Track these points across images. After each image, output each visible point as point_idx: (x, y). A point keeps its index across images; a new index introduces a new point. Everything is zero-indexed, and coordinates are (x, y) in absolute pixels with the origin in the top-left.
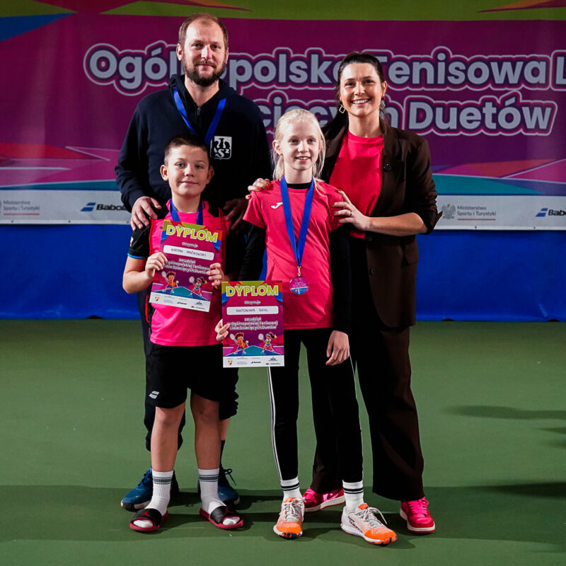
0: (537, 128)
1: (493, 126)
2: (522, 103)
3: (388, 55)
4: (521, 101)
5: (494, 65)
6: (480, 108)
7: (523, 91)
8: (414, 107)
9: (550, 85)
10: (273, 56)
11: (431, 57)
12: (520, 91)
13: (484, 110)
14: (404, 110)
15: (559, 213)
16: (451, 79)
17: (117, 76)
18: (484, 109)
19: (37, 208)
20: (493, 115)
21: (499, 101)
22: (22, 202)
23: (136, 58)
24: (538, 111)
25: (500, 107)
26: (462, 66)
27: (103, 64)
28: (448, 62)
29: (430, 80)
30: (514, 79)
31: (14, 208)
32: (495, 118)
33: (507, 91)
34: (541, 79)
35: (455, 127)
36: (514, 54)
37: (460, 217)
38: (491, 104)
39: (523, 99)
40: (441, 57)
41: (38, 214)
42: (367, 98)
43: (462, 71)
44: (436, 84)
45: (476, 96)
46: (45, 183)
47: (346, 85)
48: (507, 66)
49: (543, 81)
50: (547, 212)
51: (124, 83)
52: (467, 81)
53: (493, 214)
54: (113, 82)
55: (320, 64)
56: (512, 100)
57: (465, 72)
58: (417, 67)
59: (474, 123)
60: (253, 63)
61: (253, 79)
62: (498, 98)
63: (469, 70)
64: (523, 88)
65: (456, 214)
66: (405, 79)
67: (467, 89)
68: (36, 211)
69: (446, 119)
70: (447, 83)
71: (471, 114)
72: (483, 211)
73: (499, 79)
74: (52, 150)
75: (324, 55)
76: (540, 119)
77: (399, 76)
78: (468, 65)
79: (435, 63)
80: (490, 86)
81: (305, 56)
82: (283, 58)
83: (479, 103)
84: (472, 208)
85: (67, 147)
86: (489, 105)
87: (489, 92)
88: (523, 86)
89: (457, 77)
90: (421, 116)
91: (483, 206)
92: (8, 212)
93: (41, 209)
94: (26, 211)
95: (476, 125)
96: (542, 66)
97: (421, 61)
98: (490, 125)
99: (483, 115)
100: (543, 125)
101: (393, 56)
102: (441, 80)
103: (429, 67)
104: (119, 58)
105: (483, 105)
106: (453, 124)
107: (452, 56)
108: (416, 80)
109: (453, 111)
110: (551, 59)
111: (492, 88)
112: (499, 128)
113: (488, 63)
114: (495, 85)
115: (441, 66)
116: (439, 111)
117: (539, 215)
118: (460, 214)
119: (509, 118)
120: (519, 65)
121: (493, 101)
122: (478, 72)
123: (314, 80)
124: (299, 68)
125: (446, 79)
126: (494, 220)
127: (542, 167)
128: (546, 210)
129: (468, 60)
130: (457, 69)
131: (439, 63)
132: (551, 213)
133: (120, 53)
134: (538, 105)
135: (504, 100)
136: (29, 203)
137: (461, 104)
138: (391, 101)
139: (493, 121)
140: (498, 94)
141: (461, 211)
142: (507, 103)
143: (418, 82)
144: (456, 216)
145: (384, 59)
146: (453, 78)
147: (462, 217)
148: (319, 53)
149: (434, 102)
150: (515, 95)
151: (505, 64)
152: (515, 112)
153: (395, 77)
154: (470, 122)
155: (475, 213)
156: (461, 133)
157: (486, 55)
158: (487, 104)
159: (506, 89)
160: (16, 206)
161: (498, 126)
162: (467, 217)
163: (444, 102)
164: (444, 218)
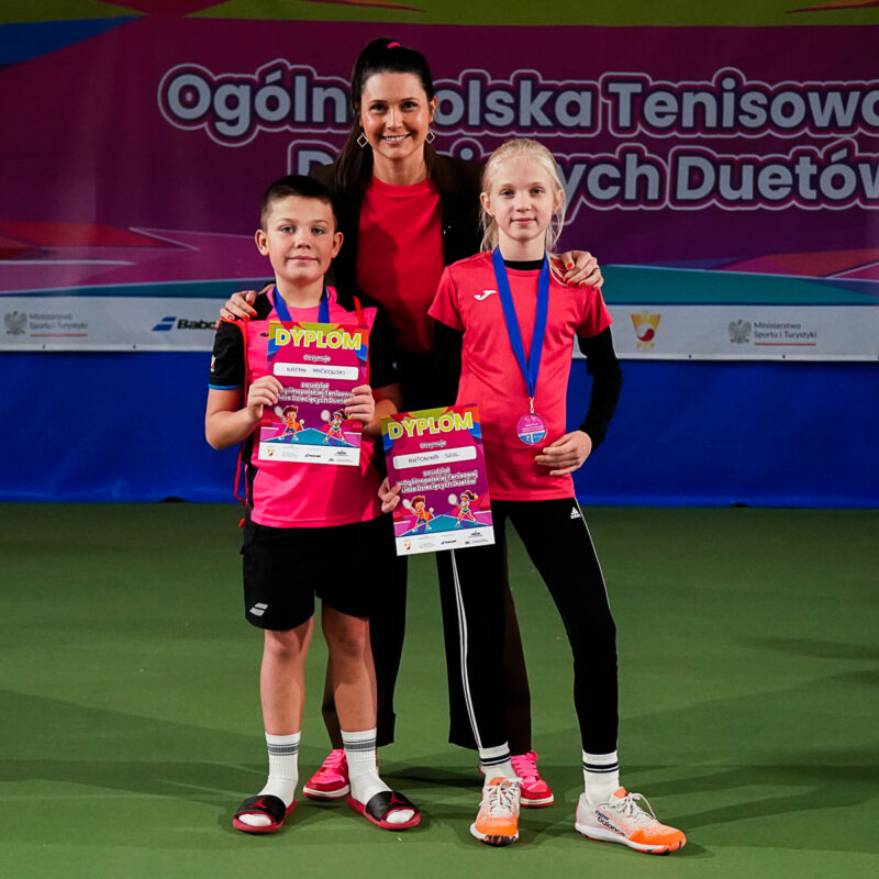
1: (812, 195)
2: (859, 157)
3: (643, 81)
4: (857, 154)
5: (814, 98)
6: (791, 166)
7: (860, 138)
8: (685, 163)
10: (459, 83)
11: (712, 84)
13: (798, 169)
14: (668, 170)
16: (745, 120)
17: (211, 116)
18: (797, 167)
19: (83, 326)
20: (812, 176)
21: (821, 155)
22: (60, 317)
23: (242, 87)
25: (822, 165)
26: (762, 99)
27: (189, 97)
28: (739, 92)
29: (711, 121)
30: (845, 119)
32: (815, 182)
33: (833, 139)
35: (751, 197)
36: (845, 80)
37: (758, 340)
38: (808, 159)
39: (860, 151)
40: (729, 83)
41: (84, 335)
43: (762, 106)
44: (720, 128)
45: (784, 146)
46: (94, 285)
48: (834, 99)
51: (222, 127)
52: (770, 123)
53: (812, 335)
54: (205, 125)
55: (534, 95)
56: (843, 154)
57: (767, 108)
58: (689, 100)
59: (781, 189)
62: (820, 149)
63: (773, 105)
64: (861, 134)
65: (753, 335)
66: (669, 121)
67: (769, 135)
68: (82, 331)
69: (736, 183)
70: (738, 126)
71: (776, 176)
72: (796, 331)
73: (822, 120)
74: (107, 234)
75: (541, 81)
77: (660, 115)
78: (771, 96)
79: (718, 94)
80: (806, 130)
81: (510, 83)
82: (475, 86)
83: (789, 157)
84: (778, 326)
85: (132, 229)
86: (805, 161)
87: (805, 140)
88: (860, 130)
89: (753, 116)
90: (696, 177)
91: (795, 323)
92: (38, 331)
93: (89, 326)
94: (65, 331)
95: (783, 193)
97: (696, 90)
98: (807, 192)
99: (796, 178)
101: (652, 83)
102: (728, 122)
103: (708, 100)
104: (214, 87)
105: (795, 161)
106: (746, 192)
107: (745, 83)
108: (688, 121)
109: (748, 171)
111: (810, 134)
112: (821, 197)
113: (803, 93)
114: (815, 129)
115: (729, 99)
116: (725, 170)
118: (758, 335)
119: (838, 182)
120: (854, 96)
121: (812, 155)
122: (788, 108)
123: (525, 121)
124: (500, 102)
125: (736, 120)
126: (814, 344)
129: (772, 88)
130: (754, 103)
131: (726, 95)
133: (215, 78)
135: (829, 154)
136: (69, 317)
137: (761, 159)
138: (647, 154)
139: (812, 187)
140: (820, 143)
141: (760, 330)
142: (835, 157)
143: (691, 125)
144: (753, 339)
145: (637, 88)
146: (747, 117)
147: (763, 340)
148: (532, 78)
149: (717, 156)
150: (848, 145)
151: (830, 95)
152: (847, 172)
153: (655, 116)
154: (774, 188)
155: (783, 334)
156: (760, 205)
157: (801, 81)
158: (802, 159)
159: (833, 135)
160: (49, 322)
161: (820, 195)
162: (770, 340)
163: (733, 156)
164: (732, 341)
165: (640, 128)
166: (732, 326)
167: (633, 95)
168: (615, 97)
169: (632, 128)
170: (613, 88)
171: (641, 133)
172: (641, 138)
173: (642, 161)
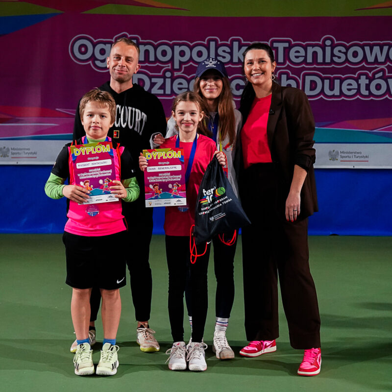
1: (367, 93)
2: (388, 76)
3: (289, 42)
4: (387, 74)
5: (367, 49)
6: (357, 80)
7: (388, 67)
8: (308, 79)
10: (206, 43)
11: (321, 43)
12: (386, 67)
13: (360, 81)
14: (301, 82)
16: (335, 59)
17: (93, 58)
18: (359, 80)
19: (35, 153)
20: (366, 84)
21: (370, 75)
22: (25, 149)
23: (107, 45)
25: (371, 79)
26: (343, 50)
27: (83, 49)
28: (333, 46)
29: (320, 60)
30: (381, 59)
31: (18, 153)
32: (368, 87)
33: (376, 68)
35: (338, 94)
36: (381, 41)
37: (342, 159)
38: (365, 77)
39: (388, 73)
40: (328, 43)
41: (36, 158)
42: (261, 72)
43: (343, 53)
44: (324, 63)
45: (354, 71)
46: (40, 135)
47: (248, 64)
48: (376, 49)
51: (98, 63)
52: (347, 60)
53: (366, 157)
54: (90, 62)
55: (239, 49)
56: (381, 74)
57: (346, 54)
58: (310, 50)
59: (353, 90)
60: (191, 48)
61: (191, 59)
62: (370, 73)
63: (348, 53)
64: (389, 65)
65: (340, 157)
66: (301, 59)
67: (347, 66)
68: (34, 156)
69: (332, 88)
70: (332, 62)
71: (350, 84)
72: (359, 155)
73: (371, 59)
74: (46, 112)
75: (243, 42)
77: (297, 57)
78: (347, 48)
79: (323, 47)
80: (364, 64)
81: (229, 43)
82: (213, 44)
83: (356, 76)
84: (351, 153)
85: (57, 109)
86: (363, 77)
87: (363, 68)
88: (388, 63)
89: (339, 57)
90: (313, 85)
91: (359, 151)
92: (15, 156)
93: (38, 153)
94: (27, 155)
95: (353, 92)
97: (313, 46)
98: (365, 92)
99: (359, 85)
101: (293, 43)
102: (328, 60)
103: (319, 50)
104: (94, 45)
105: (359, 78)
106: (336, 92)
107: (336, 42)
108: (310, 60)
109: (337, 82)
112: (371, 94)
113: (362, 47)
114: (368, 63)
115: (328, 50)
116: (327, 82)
118: (342, 157)
119: (378, 87)
120: (386, 48)
121: (367, 75)
122: (355, 54)
123: (235, 60)
124: (224, 51)
125: (332, 59)
126: (367, 161)
129: (348, 45)
130: (340, 51)
131: (327, 48)
133: (95, 41)
135: (374, 74)
136: (29, 149)
137: (343, 77)
138: (291, 75)
139: (366, 90)
140: (370, 70)
141: (343, 155)
142: (377, 76)
143: (311, 61)
144: (339, 158)
145: (287, 45)
146: (337, 58)
147: (344, 159)
148: (239, 40)
149: (323, 76)
150: (383, 70)
151: (375, 47)
152: (382, 83)
153: (294, 58)
154: (349, 90)
155: (354, 157)
156: (343, 98)
157: (361, 41)
158: (362, 77)
159: (376, 66)
160: (20, 151)
161: (370, 93)
162: (347, 159)
163: (330, 76)
164: (330, 160)
165: (288, 63)
166: (330, 153)
167: (285, 48)
168: (277, 49)
169: (284, 63)
170: (275, 45)
171: (288, 65)
172: (288, 67)
173: (288, 78)
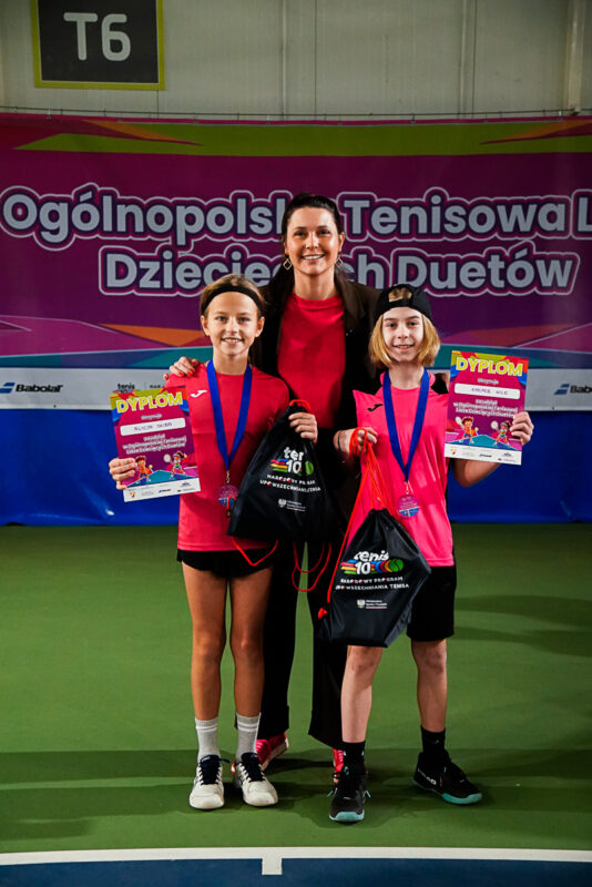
0: (555, 286)
1: (501, 284)
2: (536, 255)
3: (370, 198)
4: (535, 253)
5: (502, 209)
6: (485, 262)
7: (537, 240)
8: (404, 261)
9: (571, 233)
10: (230, 201)
11: (424, 200)
12: (533, 240)
13: (490, 265)
14: (391, 266)
15: (583, 390)
16: (449, 227)
17: (38, 226)
18: (489, 263)
20: (501, 270)
21: (508, 254)
23: (61, 204)
24: (555, 264)
25: (508, 261)
26: (461, 211)
27: (20, 212)
28: (444, 206)
29: (423, 228)
30: (525, 226)
32: (503, 274)
33: (517, 241)
34: (559, 225)
35: (454, 286)
36: (525, 196)
38: (498, 257)
39: (537, 250)
40: (436, 200)
43: (462, 217)
44: (430, 234)
45: (479, 247)
47: (295, 235)
48: (517, 210)
49: (561, 228)
50: (569, 389)
51: (46, 235)
52: (468, 229)
54: (33, 234)
56: (524, 252)
57: (466, 218)
58: (406, 212)
59: (478, 280)
60: (206, 210)
61: (206, 229)
62: (507, 249)
63: (471, 217)
64: (538, 237)
66: (391, 228)
67: (468, 239)
69: (443, 276)
70: (444, 232)
71: (473, 270)
73: (508, 227)
76: (558, 275)
77: (384, 224)
78: (469, 209)
79: (428, 207)
80: (496, 235)
81: (269, 200)
82: (242, 203)
83: (483, 256)
86: (495, 258)
87: (495, 242)
88: (537, 234)
89: (455, 225)
90: (412, 272)
95: (479, 283)
96: (560, 210)
97: (411, 205)
98: (497, 282)
99: (488, 271)
100: (562, 282)
101: (377, 200)
102: (436, 229)
103: (421, 213)
104: (39, 204)
105: (488, 258)
106: (451, 283)
107: (449, 199)
108: (405, 229)
109: (452, 266)
110: (572, 201)
111: (499, 238)
112: (508, 286)
113: (493, 206)
114: (503, 234)
115: (436, 211)
116: (435, 266)
117: (559, 392)
119: (520, 274)
120: (532, 208)
121: (501, 254)
122: (482, 218)
124: (261, 215)
125: (443, 227)
127: (563, 333)
128: (567, 386)
129: (469, 203)
130: (456, 214)
131: (434, 208)
132: (574, 389)
133: (40, 198)
134: (555, 257)
135: (514, 253)
137: (462, 257)
138: (374, 255)
139: (501, 278)
140: (506, 245)
142: (518, 255)
143: (408, 231)
145: (367, 204)
146: (451, 225)
148: (286, 197)
149: (428, 255)
150: (528, 246)
151: (514, 207)
152: (528, 267)
153: (380, 226)
154: (472, 279)
156: (462, 293)
157: (492, 197)
158: (493, 257)
159: (517, 238)
161: (508, 284)
163: (441, 255)
165: (369, 234)
167: (364, 210)
168: (350, 211)
169: (363, 235)
170: (348, 204)
171: (370, 238)
172: (370, 242)
173: (370, 260)
